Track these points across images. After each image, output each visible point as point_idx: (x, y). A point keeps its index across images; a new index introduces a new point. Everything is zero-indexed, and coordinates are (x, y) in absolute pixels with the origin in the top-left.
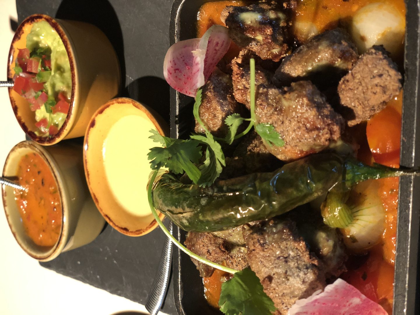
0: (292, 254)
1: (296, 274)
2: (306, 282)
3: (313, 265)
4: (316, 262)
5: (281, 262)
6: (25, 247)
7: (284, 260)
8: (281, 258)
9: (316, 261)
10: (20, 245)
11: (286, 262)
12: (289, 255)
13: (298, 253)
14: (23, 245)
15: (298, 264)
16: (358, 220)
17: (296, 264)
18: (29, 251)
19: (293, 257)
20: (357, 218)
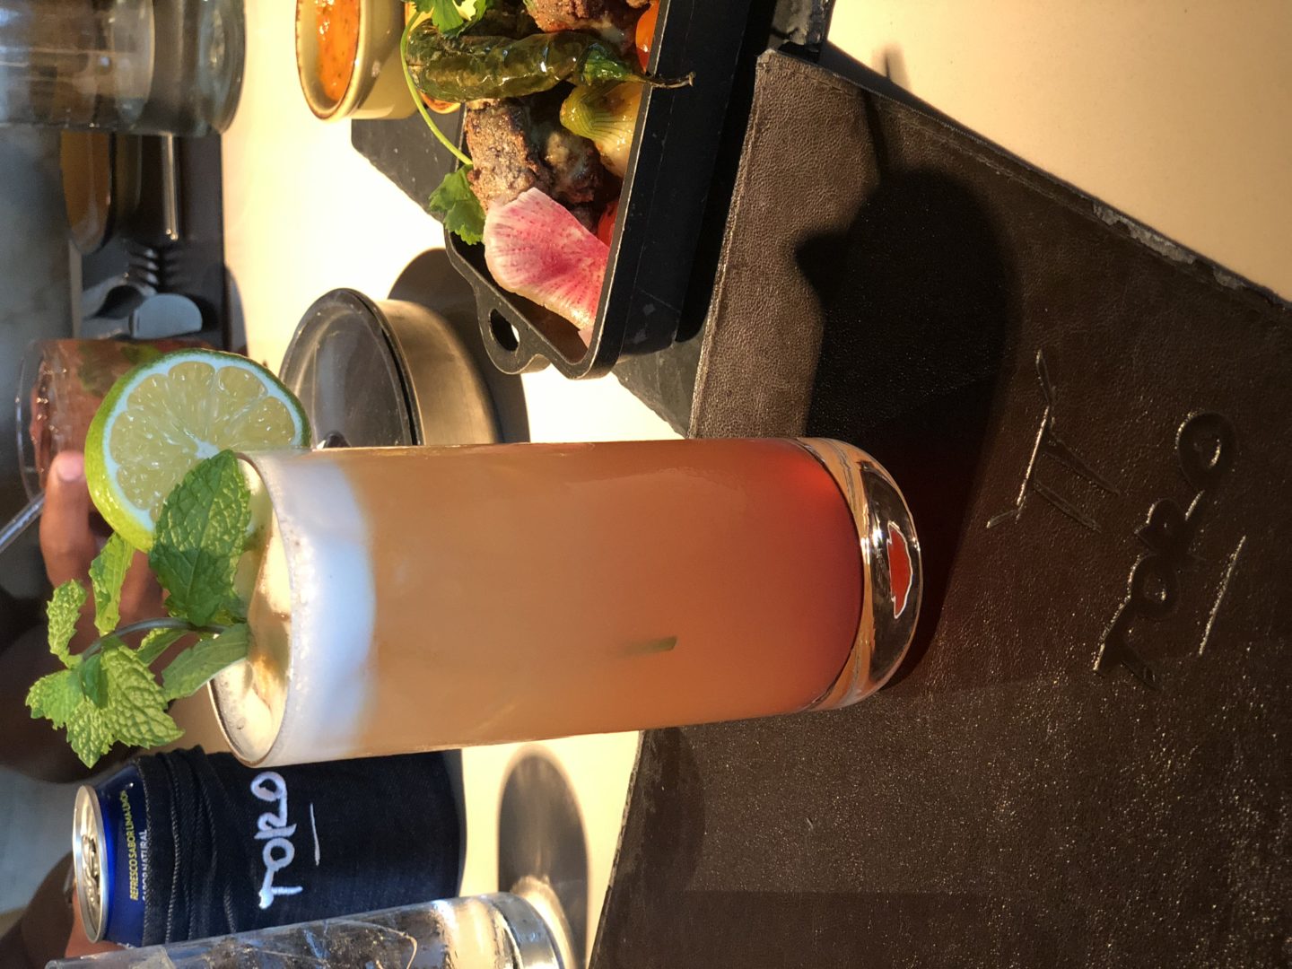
0: (507, 149)
1: (504, 174)
2: (515, 188)
3: (530, 170)
4: (534, 168)
5: (492, 154)
6: (308, 95)
7: (496, 153)
8: (493, 150)
9: (535, 166)
10: (303, 89)
11: (497, 156)
12: (503, 149)
13: (513, 150)
14: (306, 90)
15: (510, 162)
16: (610, 133)
17: (508, 163)
18: (311, 101)
19: (508, 153)
20: (610, 130)
